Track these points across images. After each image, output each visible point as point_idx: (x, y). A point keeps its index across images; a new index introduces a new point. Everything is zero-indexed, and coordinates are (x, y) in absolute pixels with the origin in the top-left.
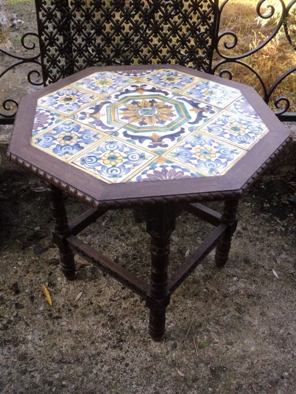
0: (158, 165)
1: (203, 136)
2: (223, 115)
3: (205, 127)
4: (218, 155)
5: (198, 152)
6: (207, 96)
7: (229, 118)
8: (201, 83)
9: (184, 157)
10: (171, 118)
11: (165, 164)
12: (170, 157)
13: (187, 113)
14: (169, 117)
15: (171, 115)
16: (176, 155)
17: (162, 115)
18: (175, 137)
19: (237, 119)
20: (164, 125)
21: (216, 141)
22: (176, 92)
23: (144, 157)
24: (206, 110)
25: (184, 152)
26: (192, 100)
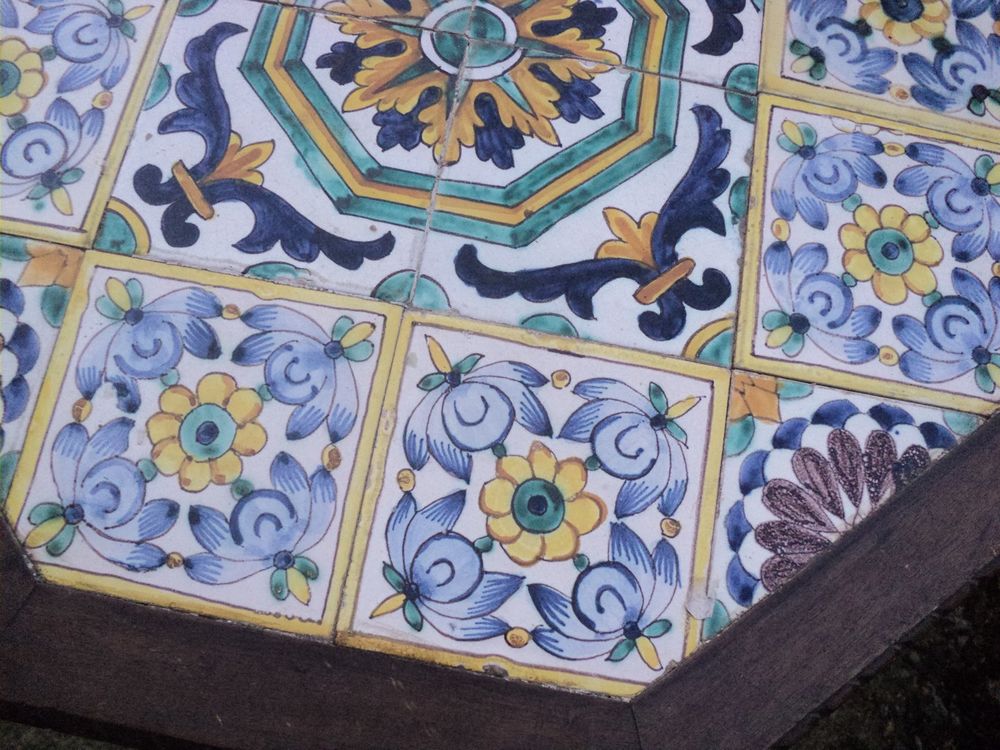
0: (10, 270)
1: (363, 371)
2: (656, 391)
3: (457, 349)
4: (220, 500)
6: (827, 237)
7: (643, 437)
8: (970, 156)
9: (126, 353)
10: (469, 155)
11: (32, 297)
12: (97, 290)
13: (564, 207)
14: (471, 142)
15: (498, 143)
16: (127, 307)
17: (470, 106)
18: (278, 245)
19: (657, 480)
20: (376, 151)
21: (346, 447)
22: (770, 74)
23: (51, 189)
24: (665, 283)
25: (166, 337)
26: (741, 181)
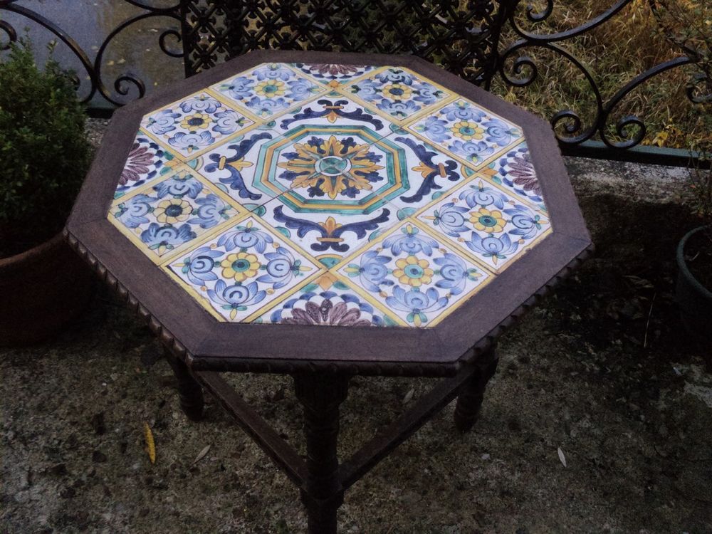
0: (319, 291)
1: (421, 232)
2: (472, 187)
3: (431, 213)
4: (437, 278)
5: (401, 269)
6: (454, 139)
7: (483, 195)
8: (452, 105)
9: (373, 277)
10: (371, 183)
11: (333, 289)
12: (345, 274)
13: (404, 176)
14: (368, 181)
15: (374, 176)
16: (357, 270)
17: (356, 176)
18: (366, 231)
19: (497, 199)
20: (353, 199)
21: (441, 246)
22: (397, 122)
23: (298, 269)
24: (443, 171)
25: (375, 266)
26: (424, 144)
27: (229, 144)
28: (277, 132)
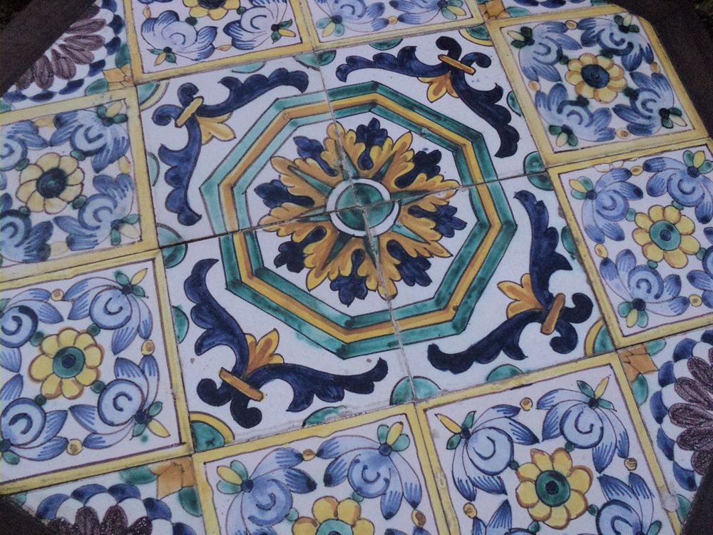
0: (148, 491)
1: (409, 454)
2: (583, 385)
5: (314, 522)
6: (628, 244)
7: (589, 417)
8: (679, 155)
9: (255, 512)
10: (401, 285)
11: (172, 502)
12: (214, 480)
13: (474, 294)
14: (398, 277)
15: (415, 270)
16: (240, 482)
17: (386, 254)
18: (315, 398)
19: (609, 439)
20: (343, 308)
21: (424, 507)
22: (547, 154)
23: (146, 424)
24: (554, 317)
25: (275, 489)
26: (564, 230)
27: (227, 73)
28: (323, 79)
